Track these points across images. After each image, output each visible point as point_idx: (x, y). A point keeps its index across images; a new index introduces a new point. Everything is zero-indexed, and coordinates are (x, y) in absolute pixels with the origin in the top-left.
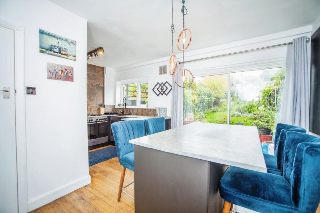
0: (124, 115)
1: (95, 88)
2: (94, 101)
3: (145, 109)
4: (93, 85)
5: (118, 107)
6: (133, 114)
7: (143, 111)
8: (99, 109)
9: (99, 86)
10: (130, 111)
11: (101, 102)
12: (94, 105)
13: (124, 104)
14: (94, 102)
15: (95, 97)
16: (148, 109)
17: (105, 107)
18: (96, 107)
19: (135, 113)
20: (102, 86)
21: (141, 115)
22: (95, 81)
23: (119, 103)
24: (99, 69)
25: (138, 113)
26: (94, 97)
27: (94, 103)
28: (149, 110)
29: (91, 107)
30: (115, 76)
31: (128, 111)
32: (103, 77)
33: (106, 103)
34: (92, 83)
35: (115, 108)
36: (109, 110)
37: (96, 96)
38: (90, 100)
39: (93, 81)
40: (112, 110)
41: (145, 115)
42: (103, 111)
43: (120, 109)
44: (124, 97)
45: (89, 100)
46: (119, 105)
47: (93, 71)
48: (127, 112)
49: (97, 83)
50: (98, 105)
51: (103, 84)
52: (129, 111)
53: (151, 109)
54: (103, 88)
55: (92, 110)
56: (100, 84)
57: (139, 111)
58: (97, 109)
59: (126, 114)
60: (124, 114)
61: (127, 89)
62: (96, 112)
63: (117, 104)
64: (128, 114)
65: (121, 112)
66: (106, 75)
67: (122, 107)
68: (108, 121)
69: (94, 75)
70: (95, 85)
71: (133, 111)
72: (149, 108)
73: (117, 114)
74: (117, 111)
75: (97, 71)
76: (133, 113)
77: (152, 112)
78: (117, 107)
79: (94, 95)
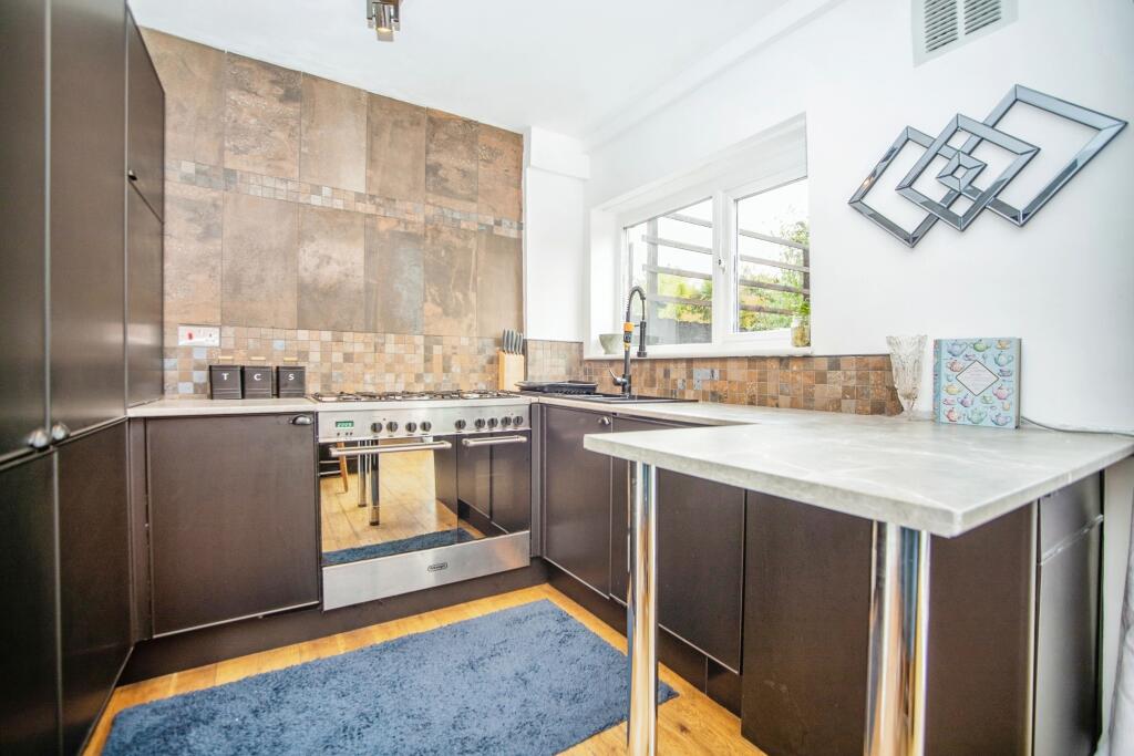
0: (632, 397)
1: (472, 243)
2: (466, 315)
3: (784, 360)
4: (464, 225)
5: (600, 354)
6: (689, 395)
7: (762, 379)
8: (494, 361)
9: (495, 232)
10: (673, 376)
11: (503, 324)
12: (465, 341)
13: (636, 332)
14: (466, 321)
15: (472, 296)
16: (806, 357)
17: (524, 352)
18: (481, 351)
19: (708, 387)
20: (513, 234)
21: (751, 403)
22: (474, 207)
23: (608, 331)
24: (494, 142)
25: (722, 387)
26: (465, 295)
27: (464, 326)
28: (824, 365)
29: (449, 351)
30: (584, 180)
31: (659, 372)
32: (519, 186)
33: (532, 333)
34: (457, 216)
35: (582, 362)
36: (551, 370)
37: (474, 289)
38: (446, 313)
39: (459, 205)
40: (569, 372)
41: (783, 399)
42: (512, 371)
43: (612, 362)
44: (634, 285)
45: (440, 310)
46: (605, 341)
47: (460, 148)
48: (652, 382)
49: (482, 220)
50: (490, 342)
51: (520, 227)
52: (667, 373)
53: (835, 362)
54: (517, 246)
55: (456, 369)
56: (498, 223)
57: (736, 373)
58: (483, 360)
59: (647, 393)
60: (635, 392)
61: (653, 258)
62: (474, 377)
63: (595, 337)
64: (655, 395)
65: (617, 384)
66: (530, 177)
67: (619, 352)
68: (528, 434)
69: (465, 173)
70: (475, 227)
71: (690, 376)
72: (819, 348)
73: (590, 391)
74: (596, 379)
75: (485, 155)
76: (691, 387)
77: (853, 383)
78: (594, 352)
79: (467, 284)
